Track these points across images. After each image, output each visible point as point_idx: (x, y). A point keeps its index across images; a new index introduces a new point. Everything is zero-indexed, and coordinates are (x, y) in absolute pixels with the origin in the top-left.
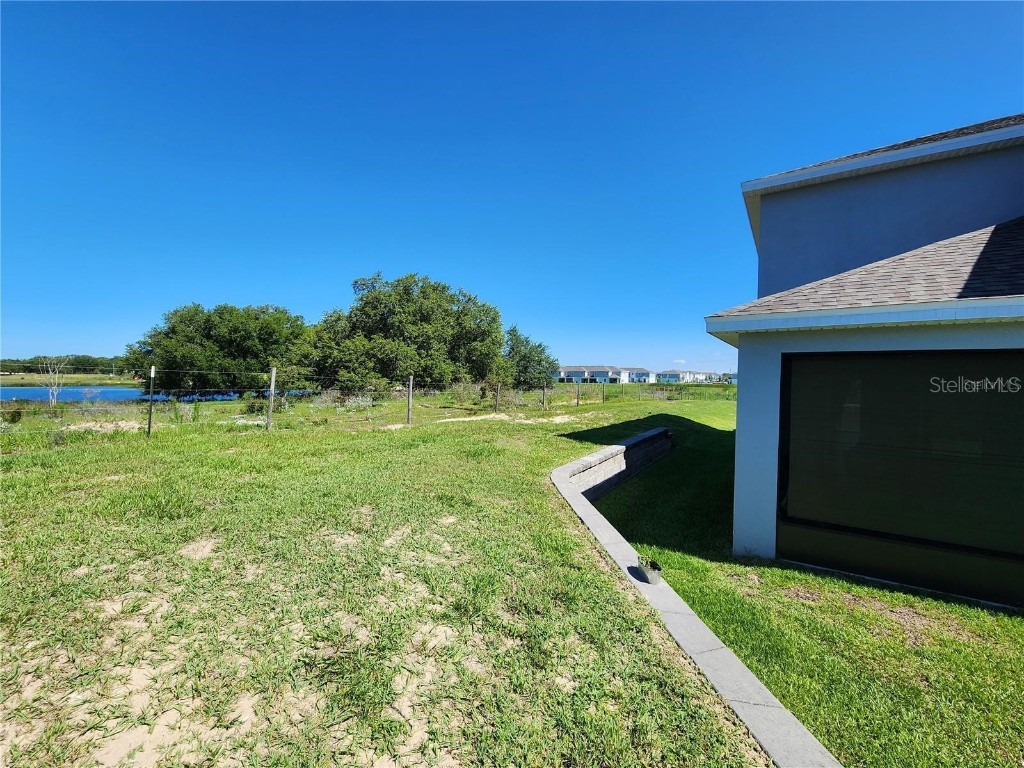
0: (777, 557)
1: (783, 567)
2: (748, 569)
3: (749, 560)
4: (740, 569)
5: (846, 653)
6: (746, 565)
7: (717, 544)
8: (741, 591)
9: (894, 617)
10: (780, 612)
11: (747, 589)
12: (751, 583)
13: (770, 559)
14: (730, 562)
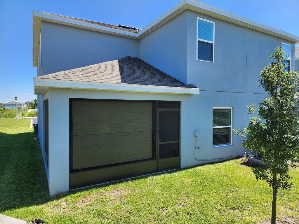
0: (70, 189)
1: (74, 192)
2: (60, 200)
3: (58, 196)
4: (56, 202)
5: (107, 217)
6: (58, 199)
7: (41, 195)
8: (61, 213)
9: (113, 195)
10: (80, 214)
11: (63, 210)
12: (64, 207)
13: (67, 192)
14: (51, 201)
